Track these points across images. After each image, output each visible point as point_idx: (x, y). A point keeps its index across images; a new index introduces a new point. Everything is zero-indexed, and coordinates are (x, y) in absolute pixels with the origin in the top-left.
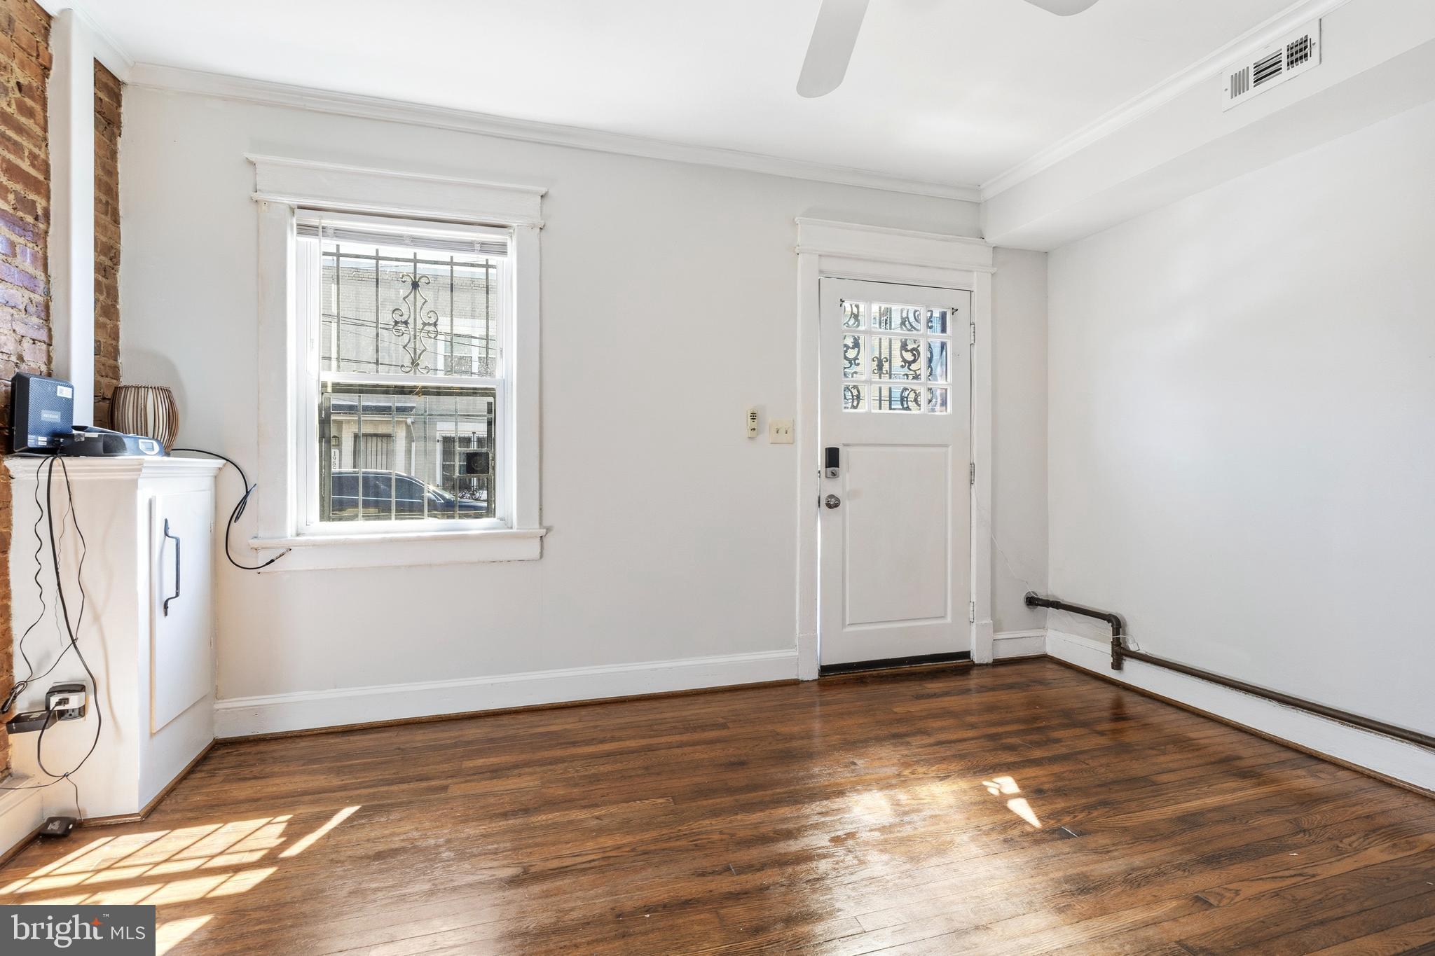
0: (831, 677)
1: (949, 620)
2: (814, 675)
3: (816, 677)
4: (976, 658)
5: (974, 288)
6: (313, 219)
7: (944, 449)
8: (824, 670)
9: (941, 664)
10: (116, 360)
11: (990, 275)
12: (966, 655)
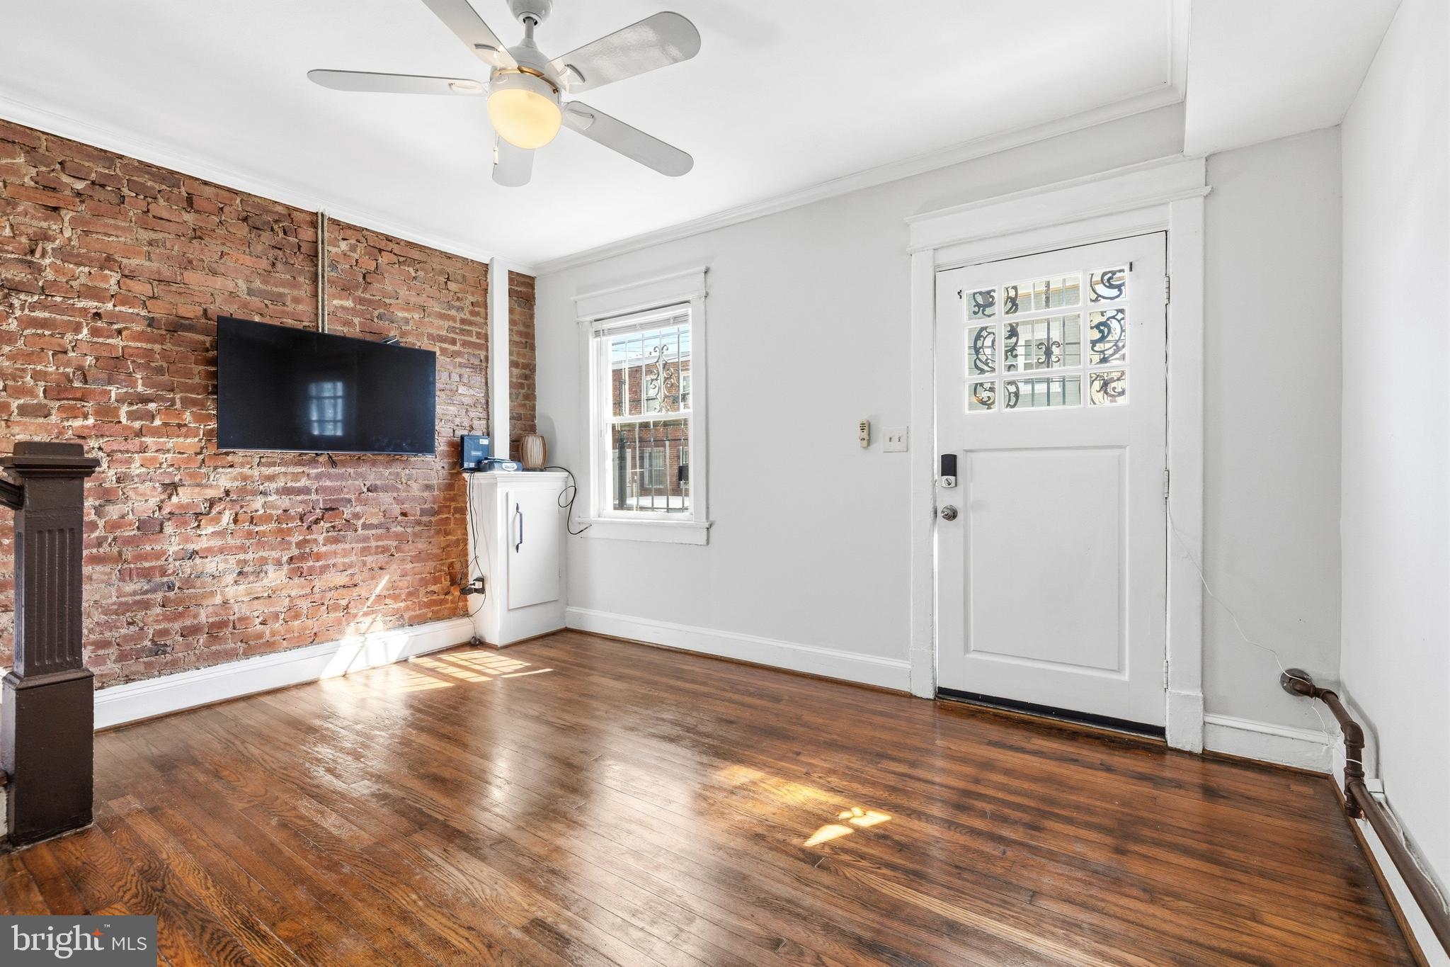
0: (952, 702)
1: (1126, 677)
2: (929, 693)
3: (931, 697)
4: (1173, 740)
5: (1170, 228)
6: (599, 326)
7: (1116, 452)
8: (942, 692)
9: (1109, 730)
10: (533, 421)
11: (1201, 200)
12: (1160, 731)
